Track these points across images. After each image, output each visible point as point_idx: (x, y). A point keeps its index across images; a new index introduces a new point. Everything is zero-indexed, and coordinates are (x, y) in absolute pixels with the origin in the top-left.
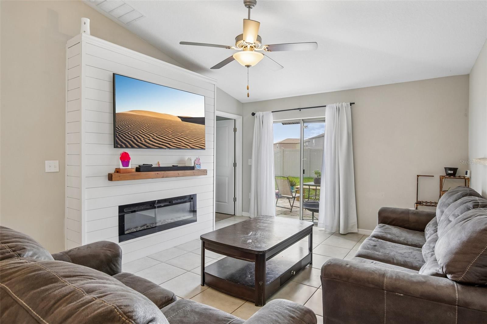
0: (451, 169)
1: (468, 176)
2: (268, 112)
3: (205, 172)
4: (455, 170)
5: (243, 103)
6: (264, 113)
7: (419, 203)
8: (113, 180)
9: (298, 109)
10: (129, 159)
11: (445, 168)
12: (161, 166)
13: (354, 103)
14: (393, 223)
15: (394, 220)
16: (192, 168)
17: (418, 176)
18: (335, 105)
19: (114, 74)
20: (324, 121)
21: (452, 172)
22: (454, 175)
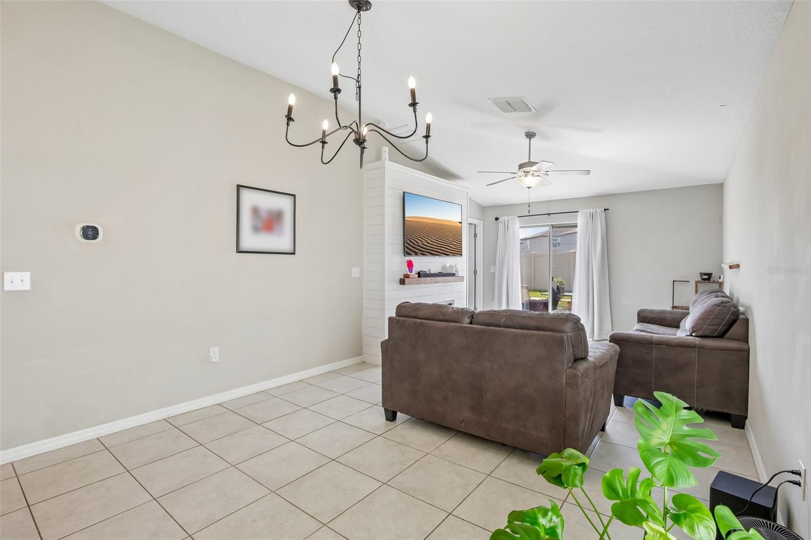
0: (705, 274)
1: (721, 280)
2: (514, 217)
3: (462, 279)
4: (710, 275)
5: (483, 207)
6: (509, 217)
7: (674, 307)
8: (406, 284)
9: (548, 214)
10: (413, 266)
11: (701, 274)
12: (432, 272)
13: (608, 209)
14: (652, 322)
15: (653, 319)
16: (453, 275)
17: (674, 281)
18: (588, 211)
19: (404, 192)
20: (576, 227)
21: (707, 277)
22: (709, 279)
